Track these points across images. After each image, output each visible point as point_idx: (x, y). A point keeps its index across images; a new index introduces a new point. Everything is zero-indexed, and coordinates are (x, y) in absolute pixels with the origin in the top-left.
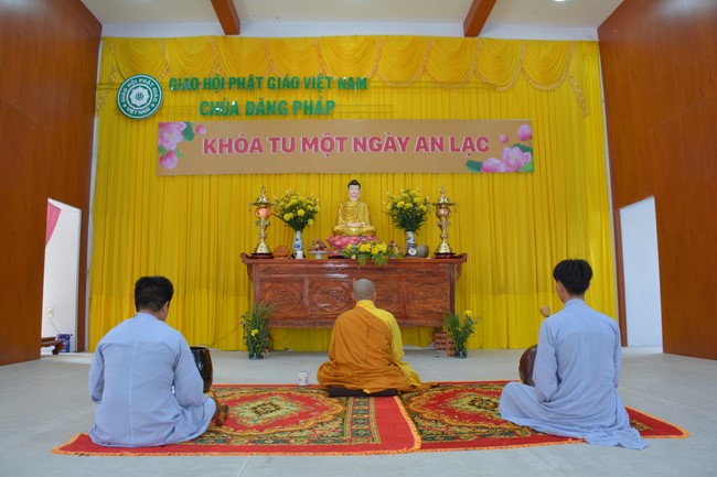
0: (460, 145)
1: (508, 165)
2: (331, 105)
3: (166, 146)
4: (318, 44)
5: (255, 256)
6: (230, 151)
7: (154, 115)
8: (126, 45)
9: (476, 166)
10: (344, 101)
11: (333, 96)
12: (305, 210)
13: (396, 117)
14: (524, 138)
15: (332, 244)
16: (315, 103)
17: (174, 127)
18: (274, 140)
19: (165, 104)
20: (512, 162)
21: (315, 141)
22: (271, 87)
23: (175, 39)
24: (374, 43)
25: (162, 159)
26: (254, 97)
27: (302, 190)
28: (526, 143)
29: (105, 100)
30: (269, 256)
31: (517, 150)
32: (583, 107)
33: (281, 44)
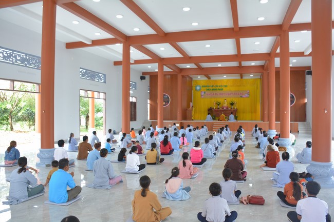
0: (239, 94)
2: (222, 89)
3: (202, 94)
4: (221, 81)
6: (210, 95)
8: (196, 81)
9: (241, 97)
10: (224, 88)
12: (219, 103)
13: (231, 90)
14: (248, 93)
18: (215, 94)
19: (202, 89)
20: (246, 96)
21: (221, 94)
22: (215, 87)
23: (202, 80)
24: (228, 80)
27: (219, 100)
29: (194, 88)
32: (257, 88)
33: (216, 81)
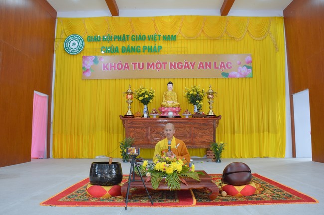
0: (219, 65)
1: (241, 74)
2: (160, 48)
3: (86, 66)
4: (154, 20)
5: (126, 116)
6: (114, 69)
7: (81, 52)
8: (68, 21)
9: (226, 75)
10: (166, 46)
11: (161, 43)
12: (148, 95)
13: (189, 53)
14: (248, 62)
15: (160, 111)
16: (153, 47)
17: (89, 58)
18: (134, 64)
19: (85, 48)
20: (243, 73)
21: (153, 64)
22: (133, 40)
23: (90, 18)
24: (179, 19)
25: (84, 72)
26: (125, 44)
27: (147, 86)
28: (249, 65)
29: (58, 46)
30: (132, 116)
31: (245, 67)
32: (276, 47)
33: (137, 20)
